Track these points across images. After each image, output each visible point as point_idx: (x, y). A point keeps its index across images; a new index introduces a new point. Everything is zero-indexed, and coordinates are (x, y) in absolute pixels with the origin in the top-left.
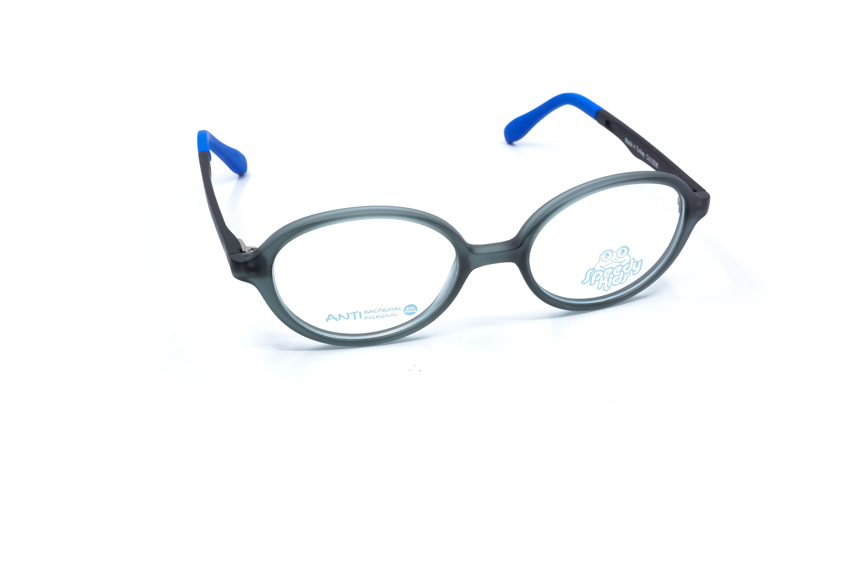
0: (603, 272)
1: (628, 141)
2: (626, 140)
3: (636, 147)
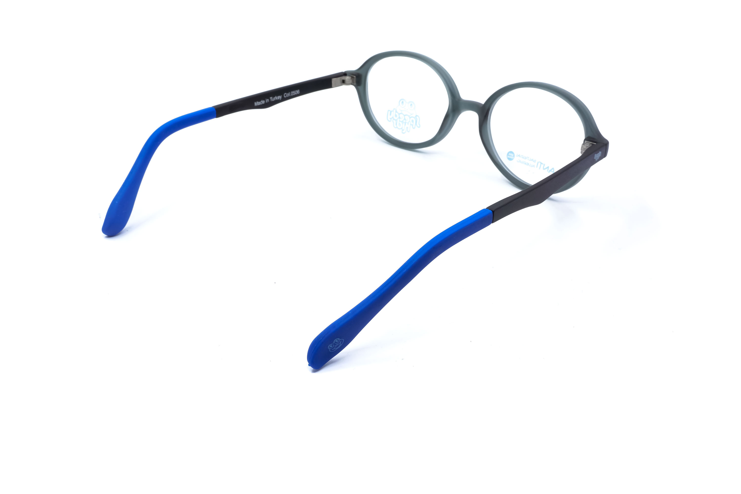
0: (410, 118)
1: (259, 102)
2: (257, 104)
3: (270, 99)
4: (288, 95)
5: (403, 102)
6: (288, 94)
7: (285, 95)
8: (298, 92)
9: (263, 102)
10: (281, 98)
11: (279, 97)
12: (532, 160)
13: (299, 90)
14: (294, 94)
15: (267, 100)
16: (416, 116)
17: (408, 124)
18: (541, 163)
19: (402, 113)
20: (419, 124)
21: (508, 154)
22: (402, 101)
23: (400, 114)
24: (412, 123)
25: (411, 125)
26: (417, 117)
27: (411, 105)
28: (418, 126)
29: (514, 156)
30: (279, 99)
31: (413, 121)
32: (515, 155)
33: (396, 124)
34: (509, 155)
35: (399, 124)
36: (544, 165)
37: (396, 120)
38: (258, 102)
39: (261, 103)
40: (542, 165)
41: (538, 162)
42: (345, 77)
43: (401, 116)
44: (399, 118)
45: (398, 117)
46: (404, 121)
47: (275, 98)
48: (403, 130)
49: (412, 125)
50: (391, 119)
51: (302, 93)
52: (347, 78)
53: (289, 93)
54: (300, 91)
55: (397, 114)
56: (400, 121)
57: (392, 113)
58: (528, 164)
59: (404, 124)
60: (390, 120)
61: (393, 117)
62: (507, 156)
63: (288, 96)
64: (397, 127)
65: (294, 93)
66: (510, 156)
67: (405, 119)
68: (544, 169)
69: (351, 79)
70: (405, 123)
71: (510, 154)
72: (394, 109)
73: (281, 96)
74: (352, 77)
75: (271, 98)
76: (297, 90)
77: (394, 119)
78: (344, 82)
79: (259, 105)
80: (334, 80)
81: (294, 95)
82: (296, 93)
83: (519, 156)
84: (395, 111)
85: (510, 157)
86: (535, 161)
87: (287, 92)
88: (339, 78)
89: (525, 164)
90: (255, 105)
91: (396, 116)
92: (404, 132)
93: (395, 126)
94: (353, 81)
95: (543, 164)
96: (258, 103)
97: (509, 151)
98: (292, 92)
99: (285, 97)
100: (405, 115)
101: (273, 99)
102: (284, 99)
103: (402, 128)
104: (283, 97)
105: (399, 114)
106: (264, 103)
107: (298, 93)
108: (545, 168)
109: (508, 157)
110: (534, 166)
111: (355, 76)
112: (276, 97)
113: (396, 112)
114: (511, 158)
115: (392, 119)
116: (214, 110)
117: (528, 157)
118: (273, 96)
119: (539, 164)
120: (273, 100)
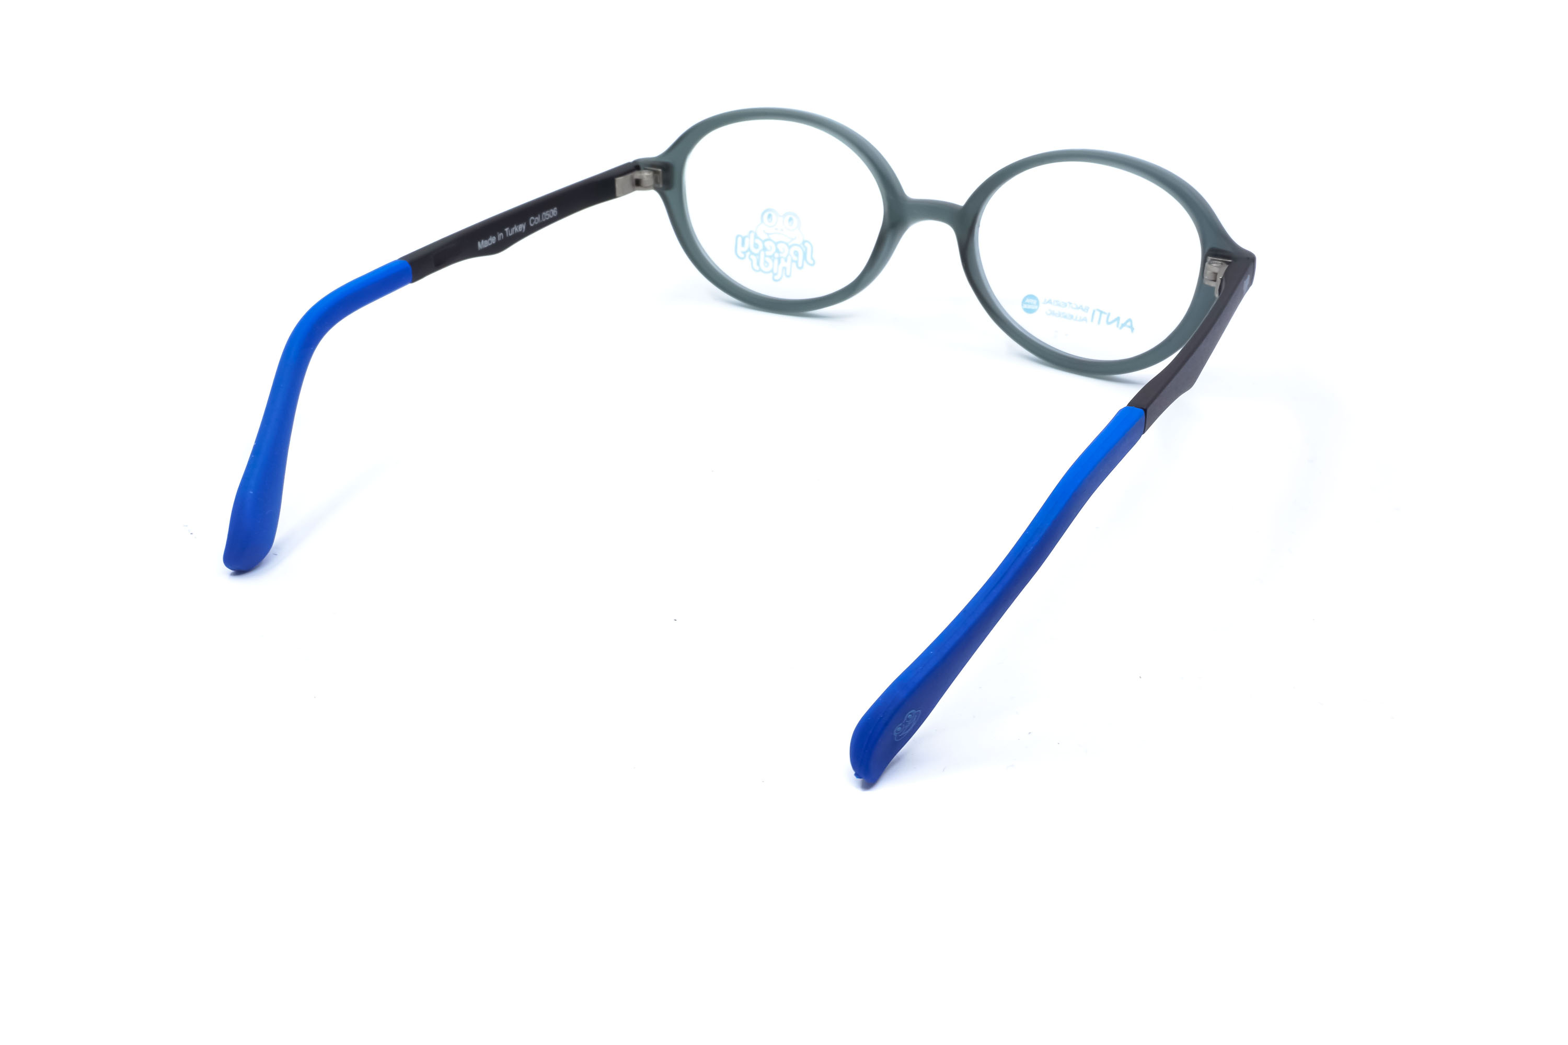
0: (790, 247)
1: (486, 241)
2: (482, 244)
3: (505, 233)
4: (537, 220)
5: (770, 216)
6: (537, 218)
7: (533, 221)
8: (554, 212)
9: (493, 240)
10: (524, 228)
11: (521, 227)
12: (1080, 308)
13: (555, 208)
14: (547, 217)
15: (500, 235)
16: (804, 242)
17: (786, 261)
18: (1101, 312)
19: (769, 240)
20: (812, 258)
21: (1024, 302)
22: (768, 214)
23: (766, 240)
24: (795, 258)
25: (793, 261)
26: (806, 244)
27: (791, 219)
28: (811, 262)
29: (1038, 304)
30: (520, 230)
31: (796, 253)
32: (1041, 301)
33: (758, 264)
34: (1027, 303)
35: (765, 262)
36: (1109, 315)
37: (758, 255)
38: (484, 240)
39: (490, 242)
40: (1104, 317)
41: (1094, 311)
42: (641, 173)
43: (768, 244)
44: (765, 249)
45: (761, 247)
46: (777, 255)
47: (514, 230)
48: (775, 274)
49: (797, 262)
50: (744, 253)
51: (562, 214)
52: (646, 175)
53: (537, 216)
54: (559, 210)
55: (758, 241)
56: (766, 256)
57: (747, 240)
58: (1072, 317)
59: (776, 261)
60: (742, 256)
61: (749, 250)
62: (1022, 305)
63: (536, 223)
64: (760, 270)
65: (547, 215)
66: (1030, 304)
67: (777, 251)
68: (1109, 323)
69: (654, 176)
70: (779, 259)
71: (1028, 301)
72: (751, 232)
73: (525, 223)
74: (655, 172)
75: (507, 230)
76: (552, 208)
77: (752, 253)
78: (638, 184)
79: (486, 246)
80: (619, 181)
81: (547, 219)
82: (551, 215)
83: (1050, 302)
84: (752, 235)
85: (1029, 307)
86: (1086, 310)
87: (535, 215)
88: (628, 176)
89: (1065, 317)
90: (479, 249)
91: (756, 246)
92: (777, 277)
93: (757, 268)
94: (656, 181)
95: (1105, 313)
96: (484, 244)
97: (1026, 295)
98: (544, 213)
99: (531, 225)
100: (776, 244)
101: (510, 232)
102: (530, 230)
103: (772, 271)
104: (528, 226)
105: (763, 242)
106: (494, 242)
107: (555, 215)
108: (1110, 320)
109: (1025, 306)
110: (1085, 319)
111: (660, 170)
112: (515, 226)
113: (756, 237)
114: (1033, 308)
115: (748, 254)
116: (408, 265)
117: (1070, 303)
118: (511, 226)
119: (1097, 314)
120: (510, 235)
